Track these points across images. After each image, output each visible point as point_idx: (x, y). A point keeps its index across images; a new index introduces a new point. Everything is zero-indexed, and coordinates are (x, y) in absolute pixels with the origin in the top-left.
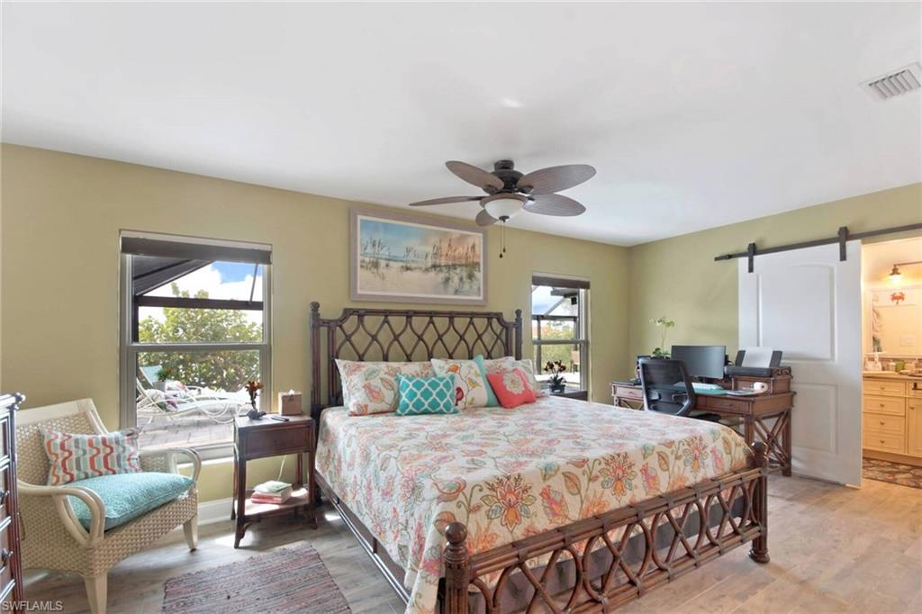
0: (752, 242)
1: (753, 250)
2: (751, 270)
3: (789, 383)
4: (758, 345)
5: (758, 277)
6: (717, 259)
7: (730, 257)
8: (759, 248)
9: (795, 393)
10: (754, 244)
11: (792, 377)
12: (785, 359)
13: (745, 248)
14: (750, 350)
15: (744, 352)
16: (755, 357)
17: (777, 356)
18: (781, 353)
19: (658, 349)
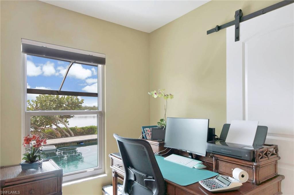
0: (238, 9)
1: (240, 17)
2: (237, 38)
3: (276, 165)
4: (244, 119)
5: (243, 44)
6: (209, 32)
7: (219, 28)
8: (245, 13)
9: (283, 177)
10: (240, 10)
11: (280, 158)
12: (272, 134)
13: (232, 17)
14: (235, 124)
15: (230, 125)
16: (239, 133)
17: (262, 131)
18: (266, 128)
19: (162, 120)
